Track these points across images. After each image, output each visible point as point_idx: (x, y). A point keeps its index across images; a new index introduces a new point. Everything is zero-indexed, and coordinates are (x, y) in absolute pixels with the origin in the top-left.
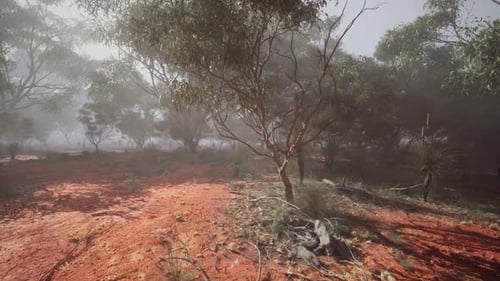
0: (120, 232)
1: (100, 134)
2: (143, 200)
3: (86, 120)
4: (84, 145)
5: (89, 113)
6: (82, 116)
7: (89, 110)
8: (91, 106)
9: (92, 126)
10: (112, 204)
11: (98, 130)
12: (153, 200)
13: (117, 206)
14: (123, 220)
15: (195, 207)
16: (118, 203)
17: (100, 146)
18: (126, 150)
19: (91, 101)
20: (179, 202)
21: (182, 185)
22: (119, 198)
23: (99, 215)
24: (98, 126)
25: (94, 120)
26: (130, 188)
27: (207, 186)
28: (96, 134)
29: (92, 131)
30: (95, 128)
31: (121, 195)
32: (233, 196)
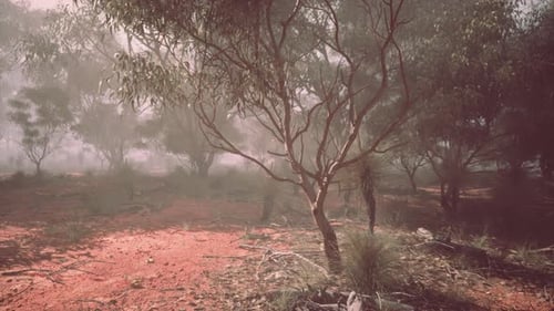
0: (40, 300)
1: (44, 142)
2: (88, 255)
3: (21, 119)
4: (19, 162)
5: (28, 106)
6: (14, 110)
7: (28, 101)
8: (30, 93)
9: (31, 129)
10: (39, 258)
11: (42, 135)
12: (104, 254)
13: (44, 262)
14: (49, 284)
15: (169, 268)
16: (48, 257)
17: (44, 165)
18: (89, 173)
19: (30, 84)
20: (146, 259)
21: (163, 233)
22: (52, 250)
23: (13, 274)
24: (42, 130)
25: (34, 118)
26: (72, 235)
27: (203, 235)
28: (39, 143)
29: (30, 137)
30: (36, 133)
31: (53, 244)
32: (242, 253)
